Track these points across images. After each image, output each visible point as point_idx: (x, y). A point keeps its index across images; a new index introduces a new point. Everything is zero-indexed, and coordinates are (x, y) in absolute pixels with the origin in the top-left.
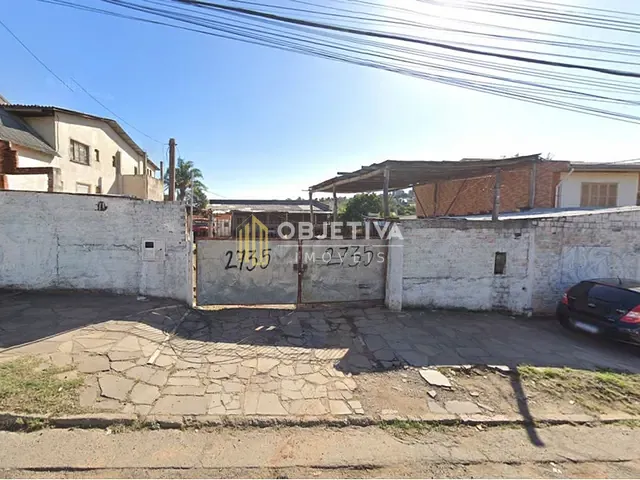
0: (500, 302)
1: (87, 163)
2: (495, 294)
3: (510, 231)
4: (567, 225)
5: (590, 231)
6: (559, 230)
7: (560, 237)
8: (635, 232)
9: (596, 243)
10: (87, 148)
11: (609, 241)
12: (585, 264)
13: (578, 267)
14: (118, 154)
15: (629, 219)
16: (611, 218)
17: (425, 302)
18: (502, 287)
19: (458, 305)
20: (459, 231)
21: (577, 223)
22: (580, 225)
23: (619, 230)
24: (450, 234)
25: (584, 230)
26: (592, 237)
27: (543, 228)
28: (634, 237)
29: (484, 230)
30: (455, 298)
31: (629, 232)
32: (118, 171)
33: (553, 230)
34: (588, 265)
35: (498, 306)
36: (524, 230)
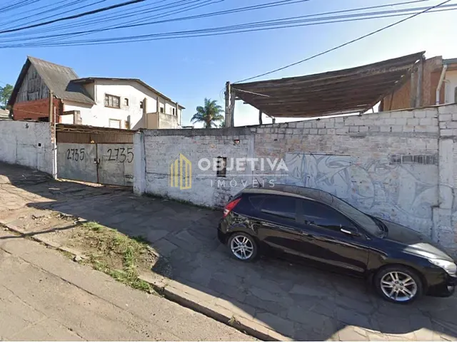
0: (222, 202)
1: (119, 107)
2: (217, 195)
3: (229, 138)
4: (289, 131)
5: (318, 137)
6: (281, 136)
7: (283, 144)
8: (390, 140)
9: (328, 152)
10: (119, 98)
11: (347, 150)
12: (315, 174)
13: (305, 177)
14: (145, 100)
15: (378, 123)
16: (347, 122)
17: (162, 193)
18: (223, 189)
19: (186, 199)
20: (187, 138)
21: (302, 130)
22: (305, 132)
23: (362, 136)
24: (180, 140)
25: (310, 137)
26: (322, 145)
27: (262, 135)
28: (387, 146)
29: (207, 137)
30: (184, 193)
31: (380, 139)
32: (144, 111)
33: (274, 137)
34: (319, 176)
35: (220, 206)
36: (242, 137)
